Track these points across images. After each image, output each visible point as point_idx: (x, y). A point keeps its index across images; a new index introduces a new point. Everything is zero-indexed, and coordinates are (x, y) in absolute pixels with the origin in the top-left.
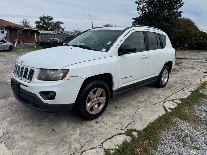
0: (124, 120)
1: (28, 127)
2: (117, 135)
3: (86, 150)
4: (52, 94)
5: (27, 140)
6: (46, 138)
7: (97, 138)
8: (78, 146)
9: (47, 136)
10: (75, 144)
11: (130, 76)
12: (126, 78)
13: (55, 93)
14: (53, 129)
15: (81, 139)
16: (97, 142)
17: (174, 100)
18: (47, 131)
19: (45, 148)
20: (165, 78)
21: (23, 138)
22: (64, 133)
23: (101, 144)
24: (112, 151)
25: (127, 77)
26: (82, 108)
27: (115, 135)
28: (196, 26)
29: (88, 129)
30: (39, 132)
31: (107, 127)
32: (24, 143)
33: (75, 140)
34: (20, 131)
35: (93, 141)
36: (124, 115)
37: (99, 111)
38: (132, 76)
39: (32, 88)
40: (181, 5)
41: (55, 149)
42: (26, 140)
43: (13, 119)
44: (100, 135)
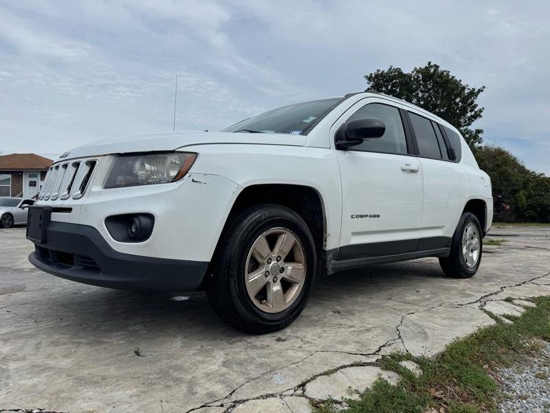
0: (368, 335)
1: (56, 348)
2: (352, 365)
3: (248, 400)
4: (145, 221)
5: (49, 373)
6: (111, 369)
7: (285, 372)
8: (220, 390)
9: (115, 366)
10: (208, 385)
11: (374, 216)
12: (362, 216)
13: (150, 217)
14: (136, 352)
15: (229, 373)
16: (285, 381)
17: (514, 299)
18: (119, 355)
19: (104, 393)
20: (472, 251)
21: (36, 370)
22: (172, 360)
23: (299, 386)
24: (338, 406)
25: (367, 216)
26: (234, 282)
27: (344, 367)
28: (523, 167)
29: (253, 353)
30: (91, 358)
31: (314, 349)
32: (35, 380)
33: (208, 375)
34: (31, 355)
35: (271, 378)
36: (364, 327)
37: (286, 307)
38: (378, 216)
39: (86, 211)
40: (477, 116)
41: (137, 396)
42: (44, 375)
43: (15, 330)
44: (294, 366)
